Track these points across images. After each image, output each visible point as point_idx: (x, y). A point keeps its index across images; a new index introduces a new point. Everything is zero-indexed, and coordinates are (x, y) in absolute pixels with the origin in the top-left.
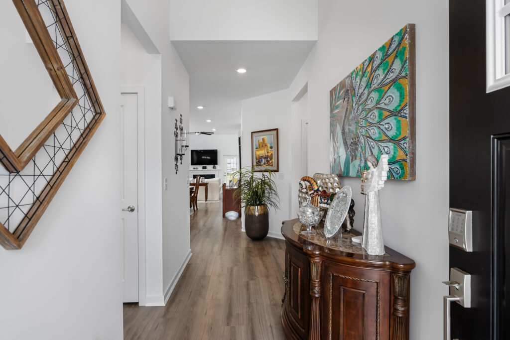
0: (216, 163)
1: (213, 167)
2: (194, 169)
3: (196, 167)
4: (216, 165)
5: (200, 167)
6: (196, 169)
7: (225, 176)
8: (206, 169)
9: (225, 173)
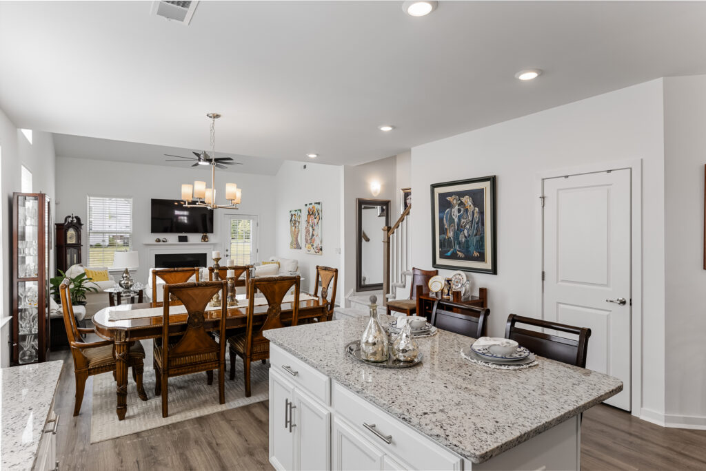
1: (204, 239)
2: (158, 241)
3: (162, 236)
4: (209, 234)
5: (172, 238)
6: (164, 241)
7: (227, 256)
8: (186, 241)
9: (227, 250)
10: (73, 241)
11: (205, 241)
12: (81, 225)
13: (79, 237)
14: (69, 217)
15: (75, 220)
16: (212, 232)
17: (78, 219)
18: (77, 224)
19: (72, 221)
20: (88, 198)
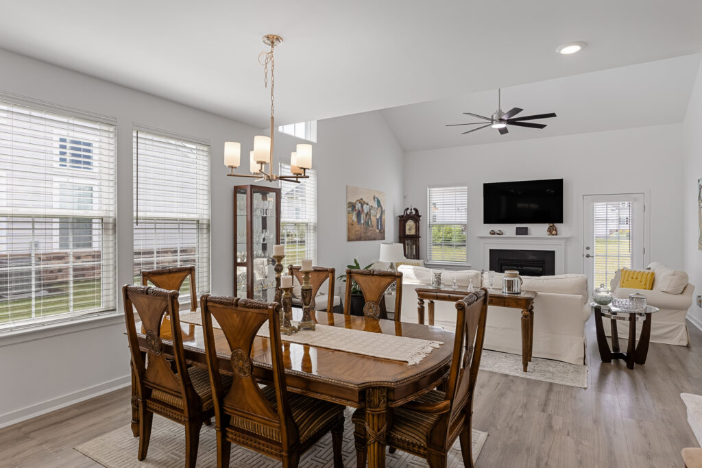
0: (560, 220)
1: (550, 231)
2: (493, 233)
3: (497, 227)
4: (557, 225)
5: (509, 229)
6: (498, 234)
7: (588, 256)
8: (526, 234)
9: (588, 248)
10: (413, 232)
11: (551, 234)
12: (420, 216)
13: (417, 229)
14: (408, 209)
15: (414, 212)
16: (561, 221)
17: (416, 211)
18: (416, 217)
19: (411, 213)
20: (428, 189)
